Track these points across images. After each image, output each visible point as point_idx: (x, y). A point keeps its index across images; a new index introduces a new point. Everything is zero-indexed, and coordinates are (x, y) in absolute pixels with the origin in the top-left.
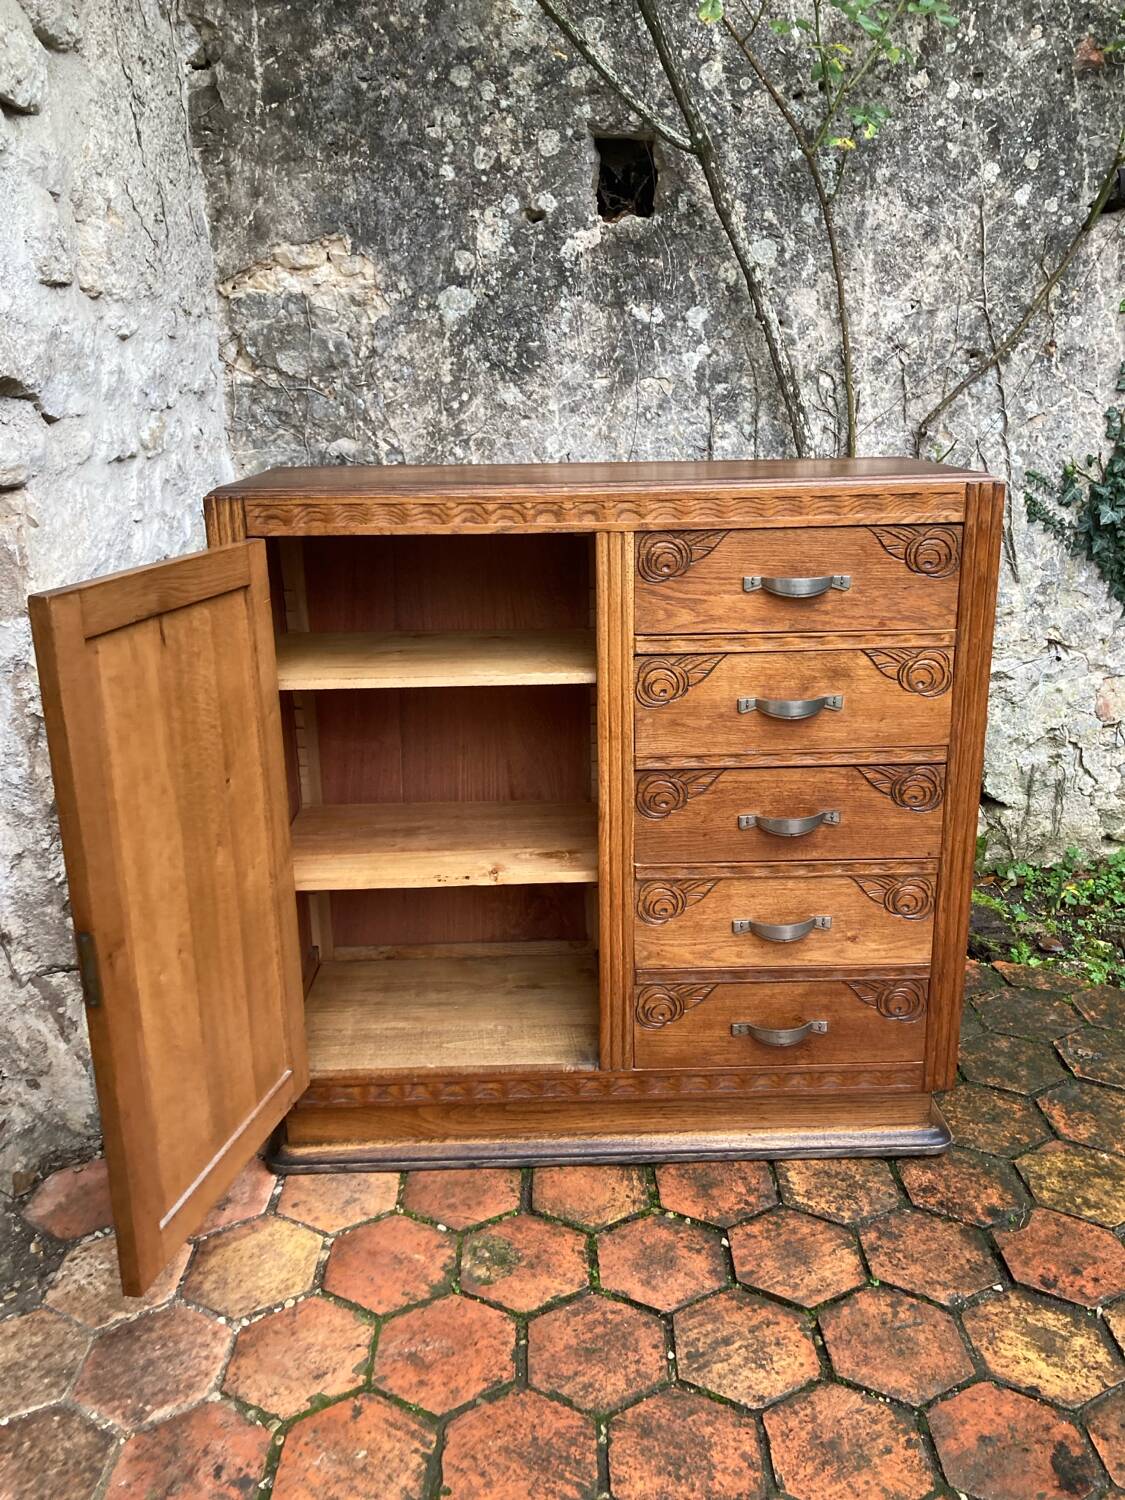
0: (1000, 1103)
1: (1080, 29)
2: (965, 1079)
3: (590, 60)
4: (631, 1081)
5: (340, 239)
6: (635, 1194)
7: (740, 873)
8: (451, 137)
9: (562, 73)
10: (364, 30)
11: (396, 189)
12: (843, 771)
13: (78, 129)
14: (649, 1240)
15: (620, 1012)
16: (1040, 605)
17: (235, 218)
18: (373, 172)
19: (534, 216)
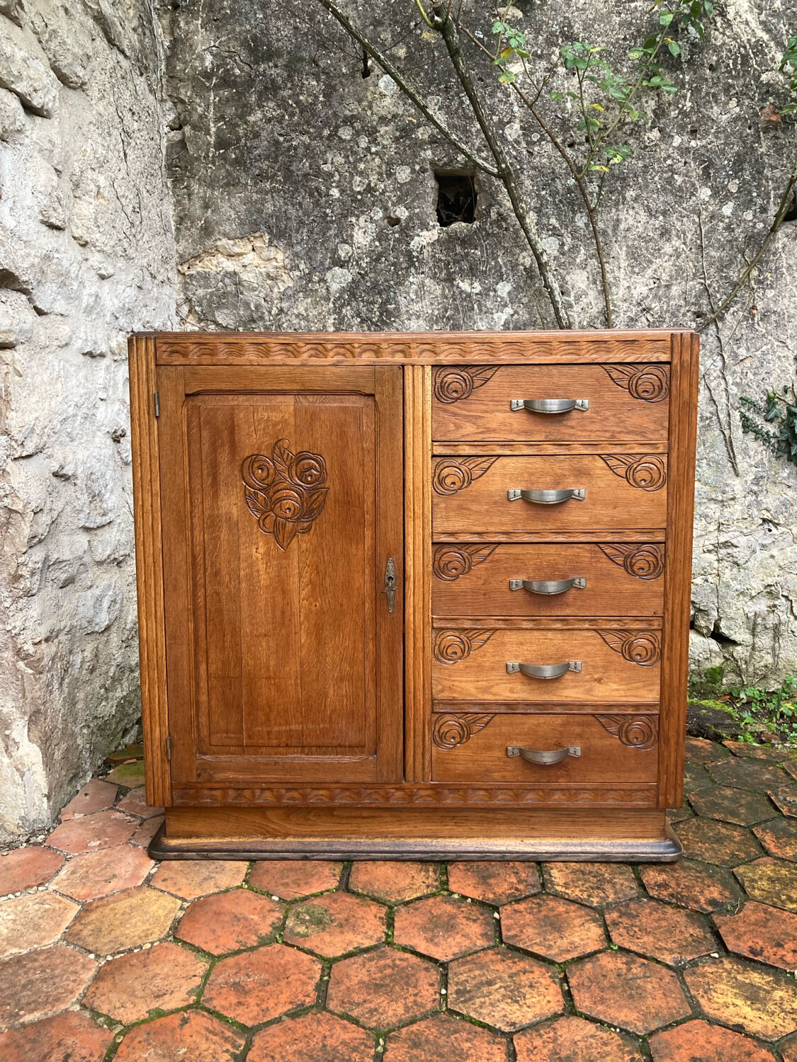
0: (723, 831)
1: (763, 100)
2: (696, 815)
3: (430, 118)
4: (429, 792)
5: (261, 236)
6: (430, 881)
7: (510, 625)
8: (337, 171)
9: (413, 131)
10: (283, 105)
11: (300, 204)
12: (587, 547)
13: (79, 137)
14: (436, 912)
15: (421, 734)
16: (755, 493)
17: (192, 223)
18: (285, 193)
19: (393, 222)
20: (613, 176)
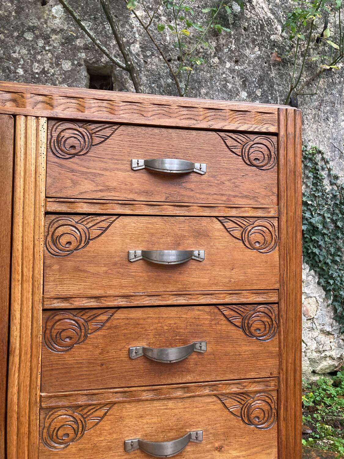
1: (272, 49)
8: (22, 58)
9: (73, 40)
12: (207, 309)
20: (193, 80)
